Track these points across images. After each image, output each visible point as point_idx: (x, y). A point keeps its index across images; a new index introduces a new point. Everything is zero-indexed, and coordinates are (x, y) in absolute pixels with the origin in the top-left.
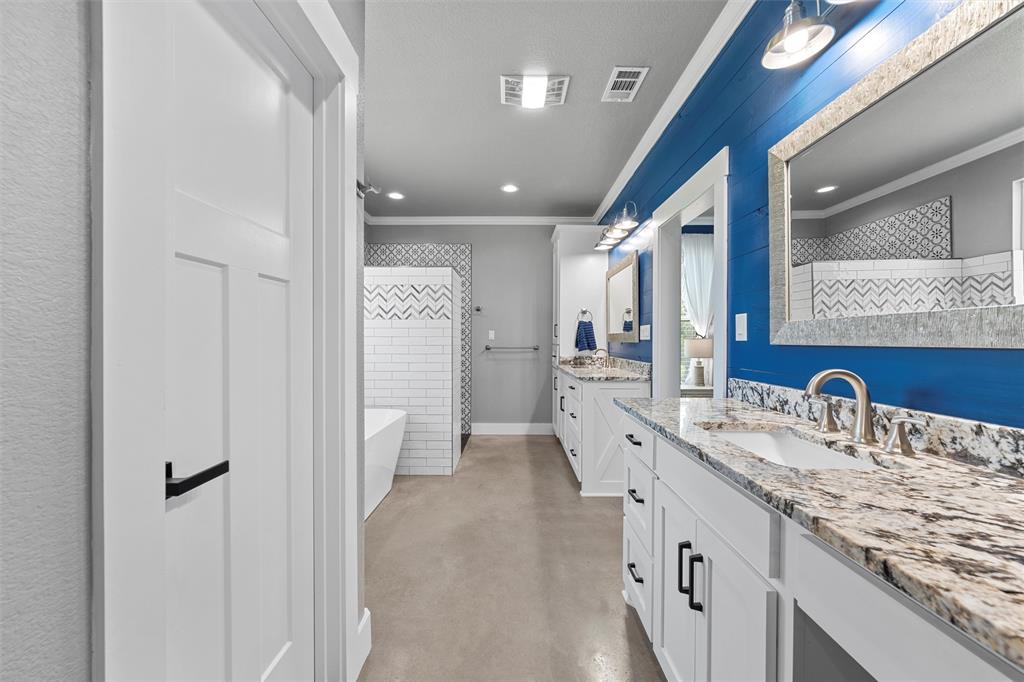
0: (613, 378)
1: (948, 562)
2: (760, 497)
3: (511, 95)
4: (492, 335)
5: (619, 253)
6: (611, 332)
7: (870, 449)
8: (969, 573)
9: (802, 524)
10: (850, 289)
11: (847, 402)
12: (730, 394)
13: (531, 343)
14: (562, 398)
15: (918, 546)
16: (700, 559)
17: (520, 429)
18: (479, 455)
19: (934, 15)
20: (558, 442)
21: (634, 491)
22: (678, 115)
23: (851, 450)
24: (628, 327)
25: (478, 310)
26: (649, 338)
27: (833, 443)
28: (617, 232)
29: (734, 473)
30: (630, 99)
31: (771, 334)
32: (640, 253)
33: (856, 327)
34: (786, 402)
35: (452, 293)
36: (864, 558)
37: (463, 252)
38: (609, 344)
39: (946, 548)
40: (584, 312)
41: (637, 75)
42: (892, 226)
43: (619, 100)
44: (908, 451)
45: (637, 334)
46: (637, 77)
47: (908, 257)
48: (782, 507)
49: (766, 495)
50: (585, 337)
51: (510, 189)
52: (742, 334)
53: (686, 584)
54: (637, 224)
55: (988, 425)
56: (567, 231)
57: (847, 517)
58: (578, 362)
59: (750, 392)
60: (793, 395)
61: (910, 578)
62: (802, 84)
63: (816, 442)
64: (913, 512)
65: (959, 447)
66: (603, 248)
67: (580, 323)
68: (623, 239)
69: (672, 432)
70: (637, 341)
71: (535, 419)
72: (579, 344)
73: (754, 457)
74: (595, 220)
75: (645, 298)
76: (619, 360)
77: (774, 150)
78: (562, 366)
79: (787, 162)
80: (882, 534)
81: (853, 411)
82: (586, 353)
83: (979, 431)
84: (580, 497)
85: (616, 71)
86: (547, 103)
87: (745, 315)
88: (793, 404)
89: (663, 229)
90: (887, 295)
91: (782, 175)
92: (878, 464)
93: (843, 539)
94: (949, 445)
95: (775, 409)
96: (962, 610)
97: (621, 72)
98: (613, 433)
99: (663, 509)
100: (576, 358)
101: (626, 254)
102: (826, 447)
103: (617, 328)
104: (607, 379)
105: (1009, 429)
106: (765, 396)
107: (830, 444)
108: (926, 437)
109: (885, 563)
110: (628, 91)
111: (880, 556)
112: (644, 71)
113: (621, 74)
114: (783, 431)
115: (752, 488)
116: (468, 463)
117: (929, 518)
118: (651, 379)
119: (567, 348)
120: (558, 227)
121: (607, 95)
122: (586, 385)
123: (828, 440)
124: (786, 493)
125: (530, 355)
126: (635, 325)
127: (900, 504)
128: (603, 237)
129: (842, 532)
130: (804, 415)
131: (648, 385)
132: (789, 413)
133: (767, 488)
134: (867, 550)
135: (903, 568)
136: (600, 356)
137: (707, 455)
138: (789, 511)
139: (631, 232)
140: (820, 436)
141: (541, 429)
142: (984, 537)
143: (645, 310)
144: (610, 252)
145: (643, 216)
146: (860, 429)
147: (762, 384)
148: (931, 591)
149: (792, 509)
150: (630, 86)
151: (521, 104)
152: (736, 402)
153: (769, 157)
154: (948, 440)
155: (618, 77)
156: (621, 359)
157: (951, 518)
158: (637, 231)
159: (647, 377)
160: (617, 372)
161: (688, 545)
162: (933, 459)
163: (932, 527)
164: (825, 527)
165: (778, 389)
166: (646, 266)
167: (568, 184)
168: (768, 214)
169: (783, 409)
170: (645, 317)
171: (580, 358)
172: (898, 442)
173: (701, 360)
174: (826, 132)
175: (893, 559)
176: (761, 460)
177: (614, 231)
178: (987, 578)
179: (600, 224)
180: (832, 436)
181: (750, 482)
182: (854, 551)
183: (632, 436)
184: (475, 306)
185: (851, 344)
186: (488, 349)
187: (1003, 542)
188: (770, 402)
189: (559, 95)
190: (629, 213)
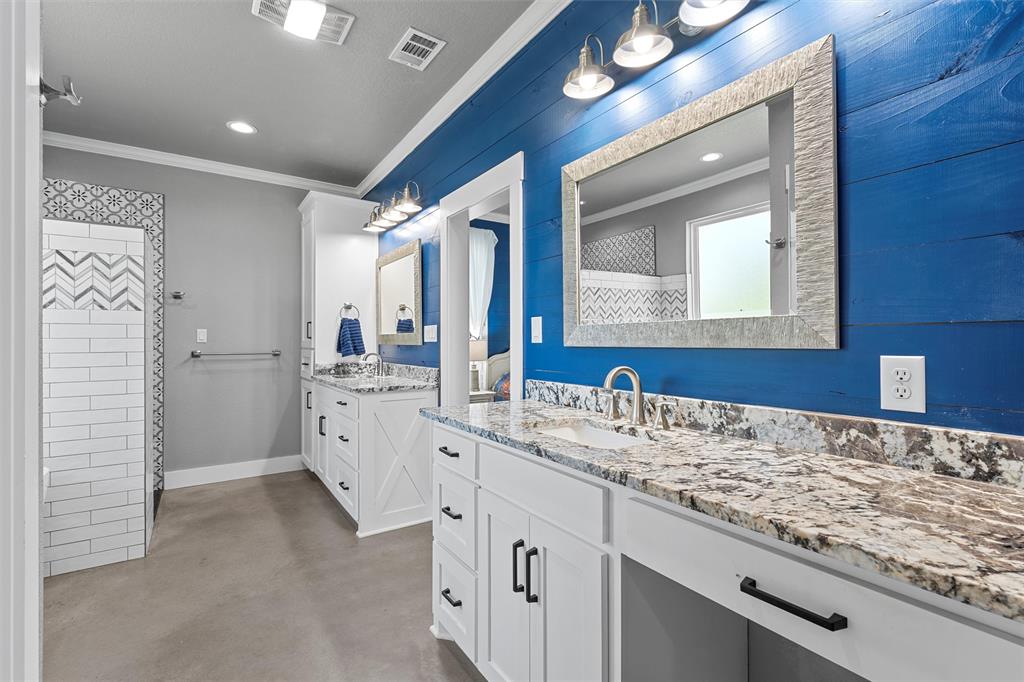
0: (397, 387)
1: (718, 488)
2: (599, 475)
3: (267, 7)
4: (202, 335)
5: (393, 238)
6: (383, 333)
7: (645, 429)
8: (729, 491)
9: (634, 488)
10: (597, 296)
11: (625, 393)
12: (527, 395)
13: (269, 346)
14: (322, 418)
15: (701, 483)
16: (535, 552)
17: (252, 469)
18: (187, 518)
19: (674, 102)
20: (312, 478)
21: (448, 509)
22: (470, 101)
23: (633, 432)
24: (405, 327)
25: (177, 297)
26: (436, 340)
27: (620, 427)
28: (394, 214)
29: (574, 461)
30: (422, 68)
31: (565, 337)
32: (423, 242)
33: (630, 331)
34: (578, 398)
35: (144, 269)
36: (678, 498)
37: (147, 205)
38: (379, 346)
39: (714, 482)
40: (348, 307)
41: (434, 44)
42: (621, 243)
43: (409, 64)
44: (666, 427)
45: (420, 336)
46: (432, 47)
47: (631, 271)
48: (618, 479)
49: (604, 473)
50: (349, 339)
51: (242, 127)
52: (537, 337)
53: (521, 581)
54: (420, 208)
55: (707, 401)
56: (322, 201)
57: (659, 476)
58: (340, 370)
59: (546, 392)
60: (584, 391)
61: (706, 502)
62: (588, 116)
63: (608, 429)
64: (689, 465)
65: (692, 419)
66: (374, 229)
67: (344, 321)
68: (400, 223)
69: (503, 435)
70: (420, 343)
71: (274, 452)
72: (341, 347)
73: (580, 446)
74: (358, 193)
75: (430, 295)
76: (396, 367)
77: (566, 169)
78: (320, 377)
79: (577, 183)
80: (683, 481)
81: (629, 401)
82: (352, 358)
83: (702, 406)
84: (356, 539)
85: (410, 32)
86: (320, 36)
87: (540, 318)
88: (584, 398)
89: (452, 220)
90: (620, 303)
91: (573, 194)
92: (651, 439)
93: (665, 490)
94: (687, 418)
95: (569, 405)
96: (735, 512)
97: (415, 36)
98: (397, 453)
99: (489, 516)
100: (337, 366)
101: (403, 242)
102: (615, 432)
103: (389, 328)
104: (390, 389)
105: (717, 402)
106: (560, 394)
107: (618, 429)
108: (674, 415)
109: (692, 497)
110: (420, 58)
111: (689, 494)
112: (441, 45)
113: (415, 38)
114: (582, 424)
115: (591, 470)
116: (170, 533)
117: (698, 466)
118: (439, 386)
119: (325, 352)
120: (313, 194)
121: (396, 54)
122: (363, 398)
123: (617, 425)
124: (618, 468)
125: (269, 363)
126: (417, 324)
127: (681, 462)
128: (376, 216)
129: (664, 485)
130: (593, 408)
131: (435, 393)
132: (580, 408)
133: (605, 466)
134: (681, 492)
135: (702, 497)
136: (371, 362)
137: (545, 451)
138: (623, 481)
139: (411, 217)
140: (611, 423)
141: (287, 464)
142: (725, 471)
143: (430, 307)
144: (381, 235)
145: (428, 200)
146: (636, 414)
147: (556, 383)
148: (718, 506)
149: (626, 478)
150: (424, 54)
151: (282, 25)
152: (533, 402)
153: (563, 174)
154: (686, 415)
155: (412, 39)
156: (400, 366)
157: (707, 465)
158: (419, 217)
159: (434, 383)
160: (394, 380)
161: (521, 544)
162: (678, 430)
163: (701, 471)
164: (652, 485)
165: (570, 387)
166: (431, 259)
167: (332, 141)
168: (560, 226)
169: (575, 405)
170: (430, 316)
171: (342, 365)
172: (661, 420)
173: (476, 363)
174: (608, 166)
175: (695, 494)
176: (587, 447)
177: (392, 212)
178: (736, 492)
179: (364, 198)
180: (618, 423)
181: (589, 466)
182: (672, 496)
183: (446, 448)
184: (172, 289)
185: (626, 346)
186: (194, 355)
187: (734, 472)
188: (564, 400)
189: (339, 33)
190: (412, 195)
